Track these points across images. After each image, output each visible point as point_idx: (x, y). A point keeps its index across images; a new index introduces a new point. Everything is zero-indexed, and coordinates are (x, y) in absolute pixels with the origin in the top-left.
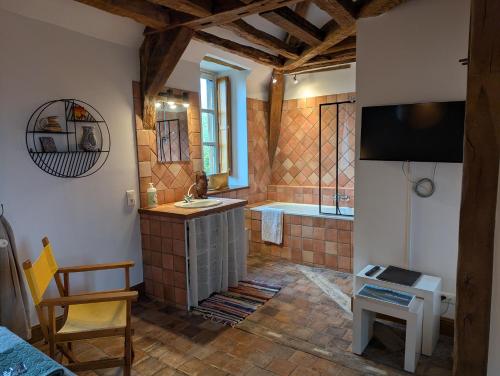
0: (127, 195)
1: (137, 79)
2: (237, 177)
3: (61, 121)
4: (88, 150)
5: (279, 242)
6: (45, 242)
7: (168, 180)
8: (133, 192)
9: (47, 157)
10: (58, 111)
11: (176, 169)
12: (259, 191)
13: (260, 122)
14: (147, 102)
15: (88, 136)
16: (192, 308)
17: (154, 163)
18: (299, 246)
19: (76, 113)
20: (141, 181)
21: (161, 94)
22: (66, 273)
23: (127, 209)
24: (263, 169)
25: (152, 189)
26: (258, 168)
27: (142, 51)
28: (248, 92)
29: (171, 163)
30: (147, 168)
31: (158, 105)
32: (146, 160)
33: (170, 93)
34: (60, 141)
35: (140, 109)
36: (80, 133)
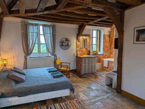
0: (74, 53)
1: (77, 33)
2: (101, 52)
3: (64, 41)
4: (68, 46)
5: (107, 67)
6: (59, 58)
7: (82, 51)
8: (75, 53)
9: (62, 47)
10: (64, 40)
11: (84, 49)
12: (106, 55)
13: (108, 39)
14: (79, 37)
15: (68, 44)
16: (83, 74)
17: (79, 48)
18: (111, 68)
19: (67, 40)
20: (77, 51)
21: (82, 36)
22: (62, 63)
23: (74, 56)
24: (108, 50)
25: (78, 53)
26: (106, 50)
27: (78, 28)
28: (104, 33)
29: (83, 48)
30: (78, 49)
31: (81, 37)
32: (78, 47)
33: (84, 35)
34: (64, 44)
35: (77, 39)
36: (67, 43)
